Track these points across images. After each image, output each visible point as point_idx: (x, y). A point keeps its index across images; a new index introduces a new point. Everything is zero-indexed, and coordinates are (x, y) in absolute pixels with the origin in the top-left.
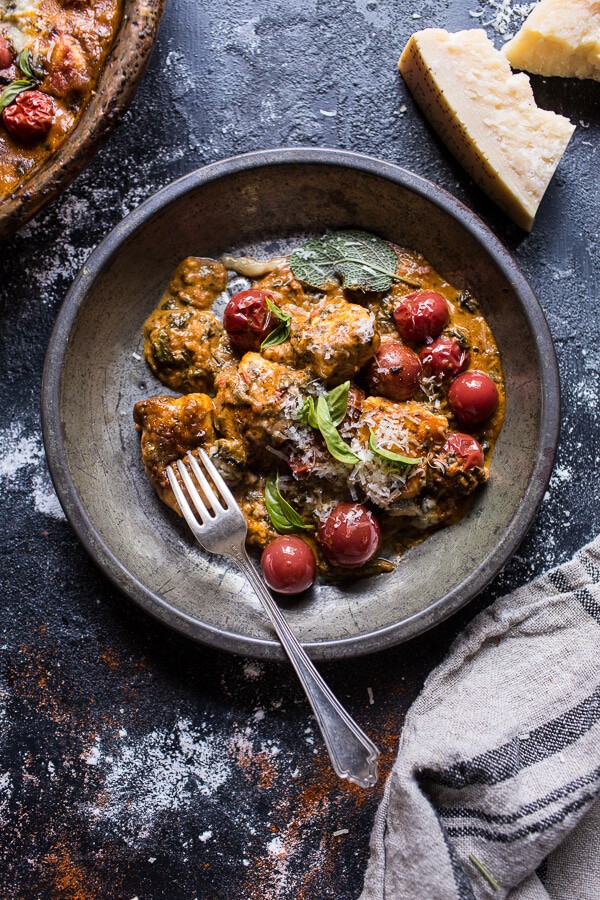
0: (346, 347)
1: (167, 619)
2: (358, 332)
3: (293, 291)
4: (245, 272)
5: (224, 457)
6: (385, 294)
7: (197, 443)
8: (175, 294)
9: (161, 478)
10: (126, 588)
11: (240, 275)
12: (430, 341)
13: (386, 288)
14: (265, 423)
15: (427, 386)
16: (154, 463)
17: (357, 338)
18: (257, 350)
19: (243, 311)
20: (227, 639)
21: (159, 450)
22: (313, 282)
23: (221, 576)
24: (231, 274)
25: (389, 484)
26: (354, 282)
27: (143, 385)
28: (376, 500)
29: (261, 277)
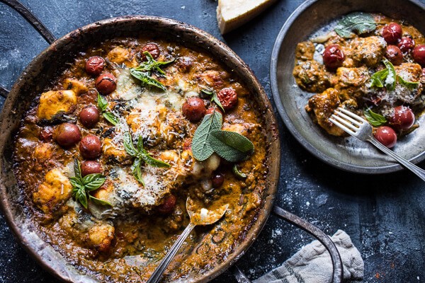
0: (379, 51)
1: (358, 171)
2: (380, 44)
3: (342, 42)
4: (320, 41)
5: (348, 107)
6: (374, 31)
7: (336, 106)
8: (300, 58)
9: (329, 124)
10: (338, 166)
11: (318, 43)
12: (400, 40)
13: (374, 28)
14: (361, 89)
15: (405, 57)
16: (325, 119)
17: (381, 47)
18: (341, 66)
19: (333, 53)
20: (381, 169)
21: (325, 113)
22: (347, 36)
23: (361, 152)
24: (315, 44)
25: (412, 94)
26: (364, 30)
27: (301, 95)
28: (409, 101)
29: (327, 41)
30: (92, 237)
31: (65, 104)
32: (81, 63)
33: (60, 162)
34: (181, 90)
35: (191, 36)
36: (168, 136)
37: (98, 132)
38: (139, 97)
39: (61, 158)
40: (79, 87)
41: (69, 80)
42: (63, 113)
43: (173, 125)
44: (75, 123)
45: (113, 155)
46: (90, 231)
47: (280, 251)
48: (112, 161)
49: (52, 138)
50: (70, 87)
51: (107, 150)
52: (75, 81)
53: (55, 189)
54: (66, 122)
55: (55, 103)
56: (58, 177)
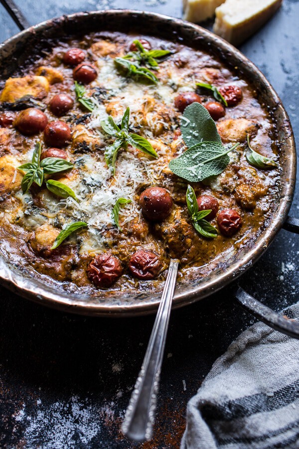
30: (39, 236)
31: (34, 88)
32: (60, 53)
33: (18, 150)
34: (173, 84)
35: (190, 32)
36: (156, 126)
37: (70, 120)
38: (124, 87)
39: (19, 145)
40: (54, 74)
41: (43, 68)
42: (31, 96)
43: (162, 114)
44: (43, 111)
45: (84, 142)
46: (38, 230)
47: (293, 291)
48: (82, 148)
49: (11, 124)
50: (43, 74)
51: (78, 136)
52: (50, 69)
53: (5, 176)
54: (33, 107)
55: (23, 86)
56: (12, 162)
